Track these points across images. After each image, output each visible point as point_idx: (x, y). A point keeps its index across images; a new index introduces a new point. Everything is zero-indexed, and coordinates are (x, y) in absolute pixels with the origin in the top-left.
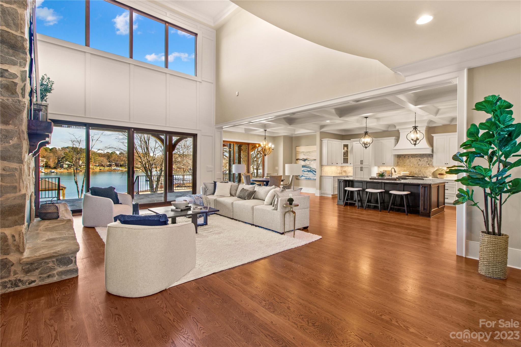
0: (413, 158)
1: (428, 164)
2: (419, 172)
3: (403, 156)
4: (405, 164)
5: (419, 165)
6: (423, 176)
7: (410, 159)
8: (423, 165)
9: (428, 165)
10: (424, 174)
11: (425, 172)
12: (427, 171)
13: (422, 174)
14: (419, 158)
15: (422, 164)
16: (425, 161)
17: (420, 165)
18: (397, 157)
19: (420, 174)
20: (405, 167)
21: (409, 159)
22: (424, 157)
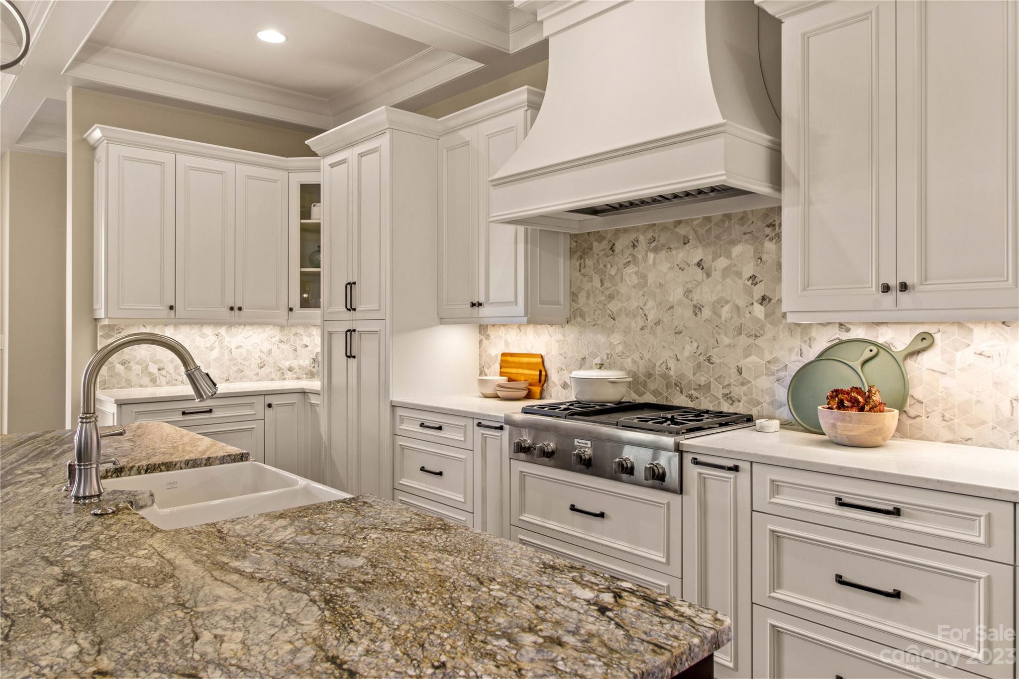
0: (663, 254)
1: (764, 299)
2: (699, 366)
3: (605, 244)
4: (614, 306)
5: (697, 309)
6: (726, 408)
7: (645, 258)
8: (726, 311)
9: (759, 311)
10: (737, 391)
11: (740, 372)
12: (753, 359)
13: (718, 391)
14: (697, 254)
15: (725, 301)
16: (739, 274)
17: (707, 313)
18: (572, 252)
19: (707, 387)
20: (612, 330)
21: (636, 263)
22: (733, 243)
